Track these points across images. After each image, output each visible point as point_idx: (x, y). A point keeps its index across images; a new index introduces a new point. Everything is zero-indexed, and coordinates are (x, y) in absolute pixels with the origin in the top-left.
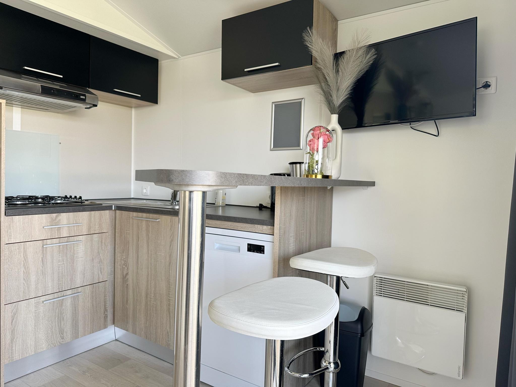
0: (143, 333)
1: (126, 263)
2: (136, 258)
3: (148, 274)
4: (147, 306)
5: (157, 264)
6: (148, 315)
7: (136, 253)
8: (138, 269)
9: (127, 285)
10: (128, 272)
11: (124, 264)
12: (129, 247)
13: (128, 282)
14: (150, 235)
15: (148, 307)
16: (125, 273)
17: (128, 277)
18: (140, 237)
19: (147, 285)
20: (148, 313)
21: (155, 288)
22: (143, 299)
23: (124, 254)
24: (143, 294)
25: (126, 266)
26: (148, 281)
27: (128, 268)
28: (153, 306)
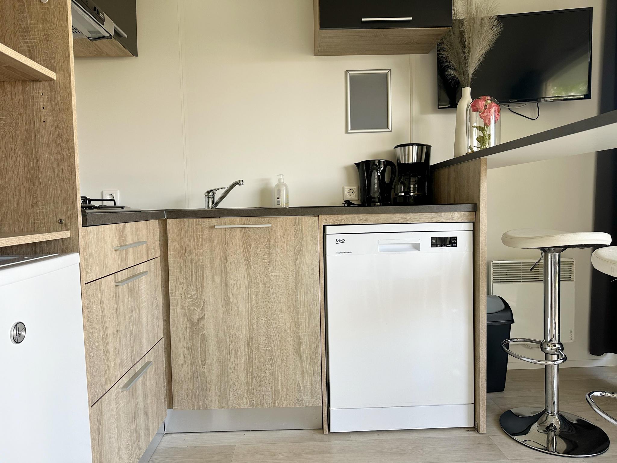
0: (244, 400)
1: (197, 301)
2: (222, 290)
3: (252, 309)
4: (252, 357)
5: (271, 290)
6: (254, 370)
7: (221, 281)
8: (227, 305)
9: (203, 335)
10: (204, 315)
11: (193, 305)
12: (203, 275)
13: (204, 330)
14: (252, 250)
15: (254, 357)
16: (195, 318)
17: (203, 322)
18: (230, 256)
19: (251, 326)
20: (254, 367)
21: (268, 327)
22: (243, 348)
23: (192, 289)
24: (242, 341)
25: (198, 306)
26: (251, 320)
27: (203, 309)
28: (265, 353)
